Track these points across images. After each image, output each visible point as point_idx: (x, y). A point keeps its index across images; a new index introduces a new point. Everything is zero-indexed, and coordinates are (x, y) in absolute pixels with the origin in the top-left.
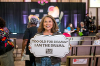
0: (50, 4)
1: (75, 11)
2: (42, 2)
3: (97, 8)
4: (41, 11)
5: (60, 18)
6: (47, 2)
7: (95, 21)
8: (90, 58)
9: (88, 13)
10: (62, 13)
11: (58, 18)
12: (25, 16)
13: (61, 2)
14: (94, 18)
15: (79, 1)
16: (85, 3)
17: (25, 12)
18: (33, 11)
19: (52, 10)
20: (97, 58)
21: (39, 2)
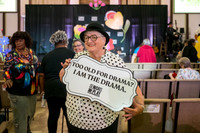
0: (109, 7)
1: (150, 19)
2: (96, 5)
3: (187, 15)
4: (94, 19)
5: (125, 31)
6: (103, 5)
8: (165, 104)
9: (171, 23)
10: (128, 22)
11: (121, 31)
12: (69, 26)
13: (127, 5)
15: (156, 3)
16: (166, 6)
17: (68, 20)
18: (81, 19)
19: (112, 17)
20: (178, 104)
21: (91, 5)
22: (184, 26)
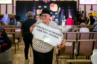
0: (52, 2)
1: (69, 7)
2: (46, 1)
3: (85, 5)
4: (45, 7)
5: (59, 12)
6: (49, 1)
7: (84, 14)
8: (74, 42)
9: (78, 9)
10: (60, 8)
11: (57, 12)
12: (34, 10)
13: (59, 1)
14: (83, 12)
15: (72, 0)
17: (34, 8)
18: (40, 7)
19: (53, 6)
20: (79, 42)
21: (44, 1)
22: (84, 10)
